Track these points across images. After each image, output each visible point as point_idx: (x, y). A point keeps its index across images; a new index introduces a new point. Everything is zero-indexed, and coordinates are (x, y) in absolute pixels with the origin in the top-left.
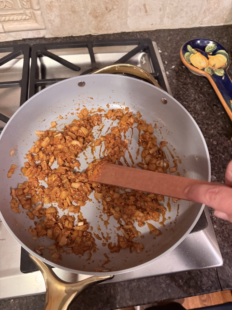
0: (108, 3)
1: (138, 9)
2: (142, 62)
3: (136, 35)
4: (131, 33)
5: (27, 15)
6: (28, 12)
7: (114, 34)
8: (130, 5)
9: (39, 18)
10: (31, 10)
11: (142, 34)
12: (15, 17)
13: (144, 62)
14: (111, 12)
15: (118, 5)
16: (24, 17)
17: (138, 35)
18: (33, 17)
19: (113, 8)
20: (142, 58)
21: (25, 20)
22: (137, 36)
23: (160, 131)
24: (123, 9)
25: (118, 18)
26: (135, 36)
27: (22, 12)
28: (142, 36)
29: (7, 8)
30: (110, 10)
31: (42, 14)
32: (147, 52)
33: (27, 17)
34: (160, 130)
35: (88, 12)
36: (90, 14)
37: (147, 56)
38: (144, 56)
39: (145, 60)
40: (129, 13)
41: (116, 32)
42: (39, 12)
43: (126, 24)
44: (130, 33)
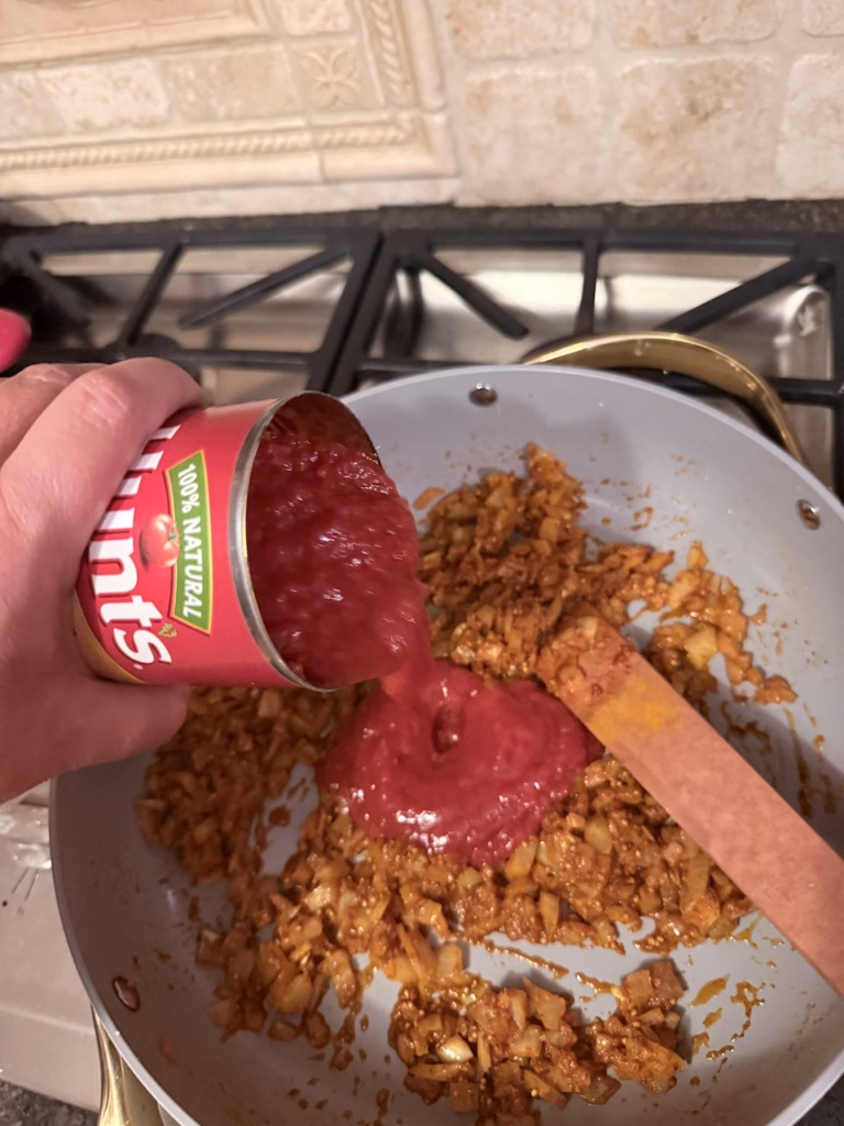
0: (701, 87)
1: (829, 112)
2: (796, 326)
3: (809, 213)
4: (787, 205)
5: (399, 127)
6: (404, 116)
7: (713, 206)
8: (795, 96)
9: (439, 139)
10: (414, 113)
11: (836, 210)
12: (362, 134)
13: (809, 327)
14: (711, 121)
15: (741, 94)
16: (391, 133)
17: (816, 213)
18: (419, 135)
19: (719, 108)
20: (802, 309)
21: (393, 143)
22: (810, 218)
23: (776, 640)
24: (762, 111)
25: (739, 143)
26: (803, 217)
27: (384, 116)
28: (834, 217)
29: (339, 104)
30: (707, 116)
31: (449, 125)
32: (828, 289)
33: (402, 136)
34: (777, 634)
35: (619, 119)
36: (625, 127)
37: (823, 305)
38: (811, 300)
39: (817, 320)
40: (785, 127)
41: (724, 197)
42: (439, 119)
43: (770, 167)
44: (781, 203)
